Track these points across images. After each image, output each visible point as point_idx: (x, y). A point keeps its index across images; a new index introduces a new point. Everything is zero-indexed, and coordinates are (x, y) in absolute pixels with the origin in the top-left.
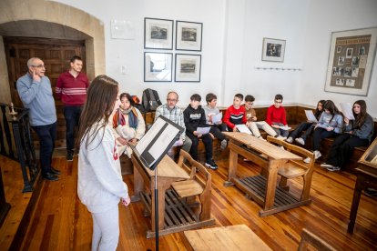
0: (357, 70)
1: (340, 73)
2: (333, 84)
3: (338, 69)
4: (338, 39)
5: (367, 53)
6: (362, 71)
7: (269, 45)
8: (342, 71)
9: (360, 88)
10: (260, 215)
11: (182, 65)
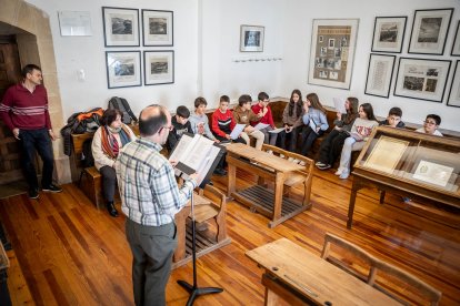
0: (340, 62)
1: (322, 65)
2: (316, 76)
3: (320, 60)
4: (320, 27)
5: (348, 45)
6: (344, 64)
8: (325, 62)
9: (343, 81)
10: (270, 226)
11: (152, 64)
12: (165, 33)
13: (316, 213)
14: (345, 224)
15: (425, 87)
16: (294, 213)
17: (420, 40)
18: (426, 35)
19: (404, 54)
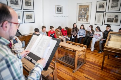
0: (86, 16)
2: (79, 20)
3: (80, 16)
4: (79, 6)
5: (88, 10)
6: (88, 16)
7: (58, 7)
8: (82, 16)
9: (88, 21)
10: (73, 72)
11: (27, 16)
12: (31, 5)
13: (88, 65)
14: (101, 68)
15: (114, 21)
16: (81, 66)
17: (112, 7)
18: (114, 5)
19: (107, 11)
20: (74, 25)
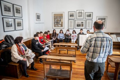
0: (61, 22)
5: (62, 18)
6: (62, 22)
8: (57, 23)
11: (17, 23)
12: (20, 13)
18: (80, 15)
19: (76, 19)
20: (54, 31)
